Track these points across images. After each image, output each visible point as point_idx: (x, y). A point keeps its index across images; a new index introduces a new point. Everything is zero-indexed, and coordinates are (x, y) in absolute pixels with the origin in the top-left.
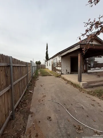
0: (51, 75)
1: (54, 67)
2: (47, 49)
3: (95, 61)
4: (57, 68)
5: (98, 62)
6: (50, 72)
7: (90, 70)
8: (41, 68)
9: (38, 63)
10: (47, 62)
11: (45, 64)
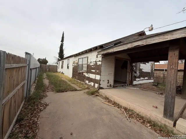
0: (76, 90)
1: (80, 73)
2: (62, 41)
3: (141, 68)
4: (87, 75)
5: (143, 70)
6: (70, 81)
7: (136, 80)
8: (49, 71)
9: (43, 62)
10: (61, 62)
11: (56, 64)
